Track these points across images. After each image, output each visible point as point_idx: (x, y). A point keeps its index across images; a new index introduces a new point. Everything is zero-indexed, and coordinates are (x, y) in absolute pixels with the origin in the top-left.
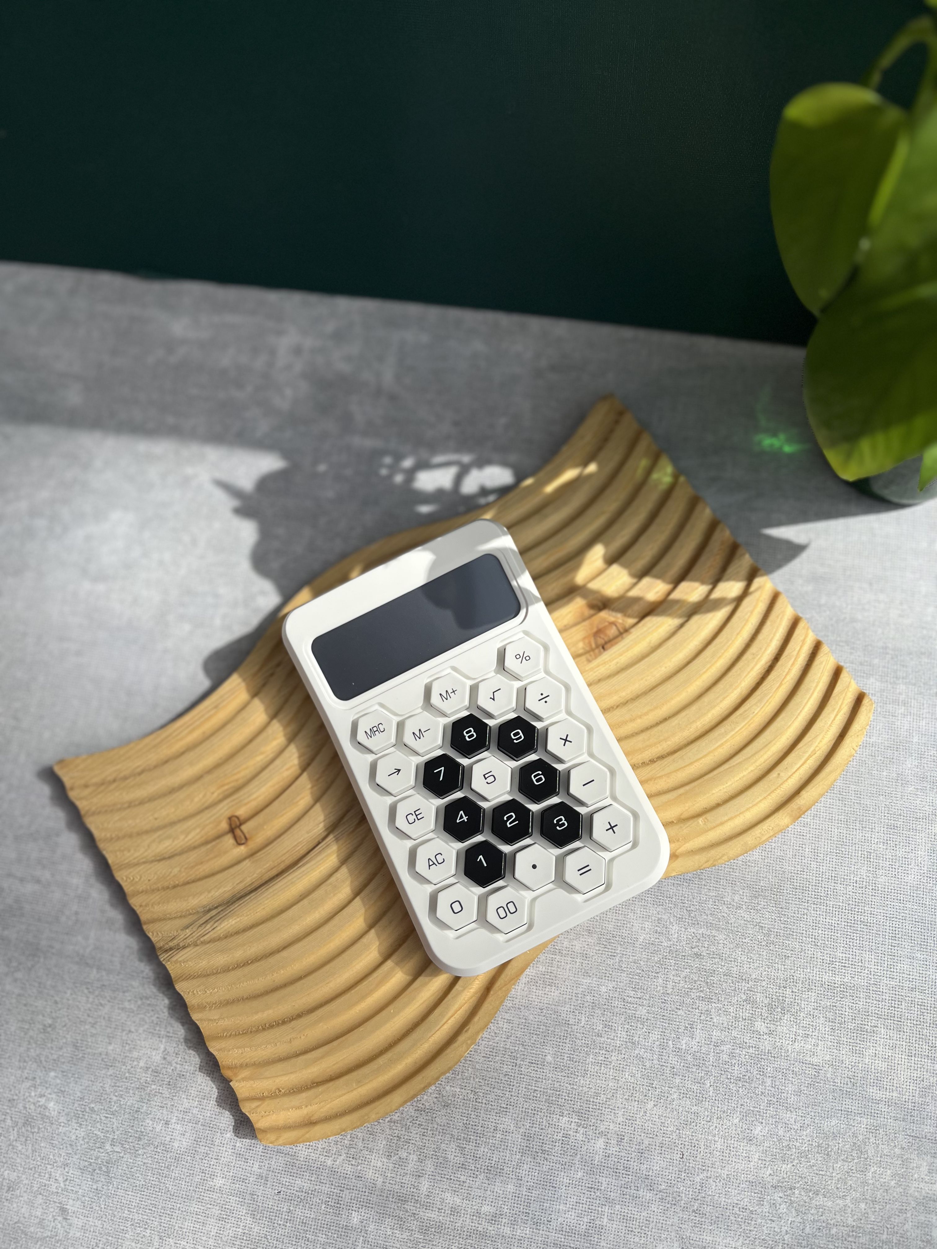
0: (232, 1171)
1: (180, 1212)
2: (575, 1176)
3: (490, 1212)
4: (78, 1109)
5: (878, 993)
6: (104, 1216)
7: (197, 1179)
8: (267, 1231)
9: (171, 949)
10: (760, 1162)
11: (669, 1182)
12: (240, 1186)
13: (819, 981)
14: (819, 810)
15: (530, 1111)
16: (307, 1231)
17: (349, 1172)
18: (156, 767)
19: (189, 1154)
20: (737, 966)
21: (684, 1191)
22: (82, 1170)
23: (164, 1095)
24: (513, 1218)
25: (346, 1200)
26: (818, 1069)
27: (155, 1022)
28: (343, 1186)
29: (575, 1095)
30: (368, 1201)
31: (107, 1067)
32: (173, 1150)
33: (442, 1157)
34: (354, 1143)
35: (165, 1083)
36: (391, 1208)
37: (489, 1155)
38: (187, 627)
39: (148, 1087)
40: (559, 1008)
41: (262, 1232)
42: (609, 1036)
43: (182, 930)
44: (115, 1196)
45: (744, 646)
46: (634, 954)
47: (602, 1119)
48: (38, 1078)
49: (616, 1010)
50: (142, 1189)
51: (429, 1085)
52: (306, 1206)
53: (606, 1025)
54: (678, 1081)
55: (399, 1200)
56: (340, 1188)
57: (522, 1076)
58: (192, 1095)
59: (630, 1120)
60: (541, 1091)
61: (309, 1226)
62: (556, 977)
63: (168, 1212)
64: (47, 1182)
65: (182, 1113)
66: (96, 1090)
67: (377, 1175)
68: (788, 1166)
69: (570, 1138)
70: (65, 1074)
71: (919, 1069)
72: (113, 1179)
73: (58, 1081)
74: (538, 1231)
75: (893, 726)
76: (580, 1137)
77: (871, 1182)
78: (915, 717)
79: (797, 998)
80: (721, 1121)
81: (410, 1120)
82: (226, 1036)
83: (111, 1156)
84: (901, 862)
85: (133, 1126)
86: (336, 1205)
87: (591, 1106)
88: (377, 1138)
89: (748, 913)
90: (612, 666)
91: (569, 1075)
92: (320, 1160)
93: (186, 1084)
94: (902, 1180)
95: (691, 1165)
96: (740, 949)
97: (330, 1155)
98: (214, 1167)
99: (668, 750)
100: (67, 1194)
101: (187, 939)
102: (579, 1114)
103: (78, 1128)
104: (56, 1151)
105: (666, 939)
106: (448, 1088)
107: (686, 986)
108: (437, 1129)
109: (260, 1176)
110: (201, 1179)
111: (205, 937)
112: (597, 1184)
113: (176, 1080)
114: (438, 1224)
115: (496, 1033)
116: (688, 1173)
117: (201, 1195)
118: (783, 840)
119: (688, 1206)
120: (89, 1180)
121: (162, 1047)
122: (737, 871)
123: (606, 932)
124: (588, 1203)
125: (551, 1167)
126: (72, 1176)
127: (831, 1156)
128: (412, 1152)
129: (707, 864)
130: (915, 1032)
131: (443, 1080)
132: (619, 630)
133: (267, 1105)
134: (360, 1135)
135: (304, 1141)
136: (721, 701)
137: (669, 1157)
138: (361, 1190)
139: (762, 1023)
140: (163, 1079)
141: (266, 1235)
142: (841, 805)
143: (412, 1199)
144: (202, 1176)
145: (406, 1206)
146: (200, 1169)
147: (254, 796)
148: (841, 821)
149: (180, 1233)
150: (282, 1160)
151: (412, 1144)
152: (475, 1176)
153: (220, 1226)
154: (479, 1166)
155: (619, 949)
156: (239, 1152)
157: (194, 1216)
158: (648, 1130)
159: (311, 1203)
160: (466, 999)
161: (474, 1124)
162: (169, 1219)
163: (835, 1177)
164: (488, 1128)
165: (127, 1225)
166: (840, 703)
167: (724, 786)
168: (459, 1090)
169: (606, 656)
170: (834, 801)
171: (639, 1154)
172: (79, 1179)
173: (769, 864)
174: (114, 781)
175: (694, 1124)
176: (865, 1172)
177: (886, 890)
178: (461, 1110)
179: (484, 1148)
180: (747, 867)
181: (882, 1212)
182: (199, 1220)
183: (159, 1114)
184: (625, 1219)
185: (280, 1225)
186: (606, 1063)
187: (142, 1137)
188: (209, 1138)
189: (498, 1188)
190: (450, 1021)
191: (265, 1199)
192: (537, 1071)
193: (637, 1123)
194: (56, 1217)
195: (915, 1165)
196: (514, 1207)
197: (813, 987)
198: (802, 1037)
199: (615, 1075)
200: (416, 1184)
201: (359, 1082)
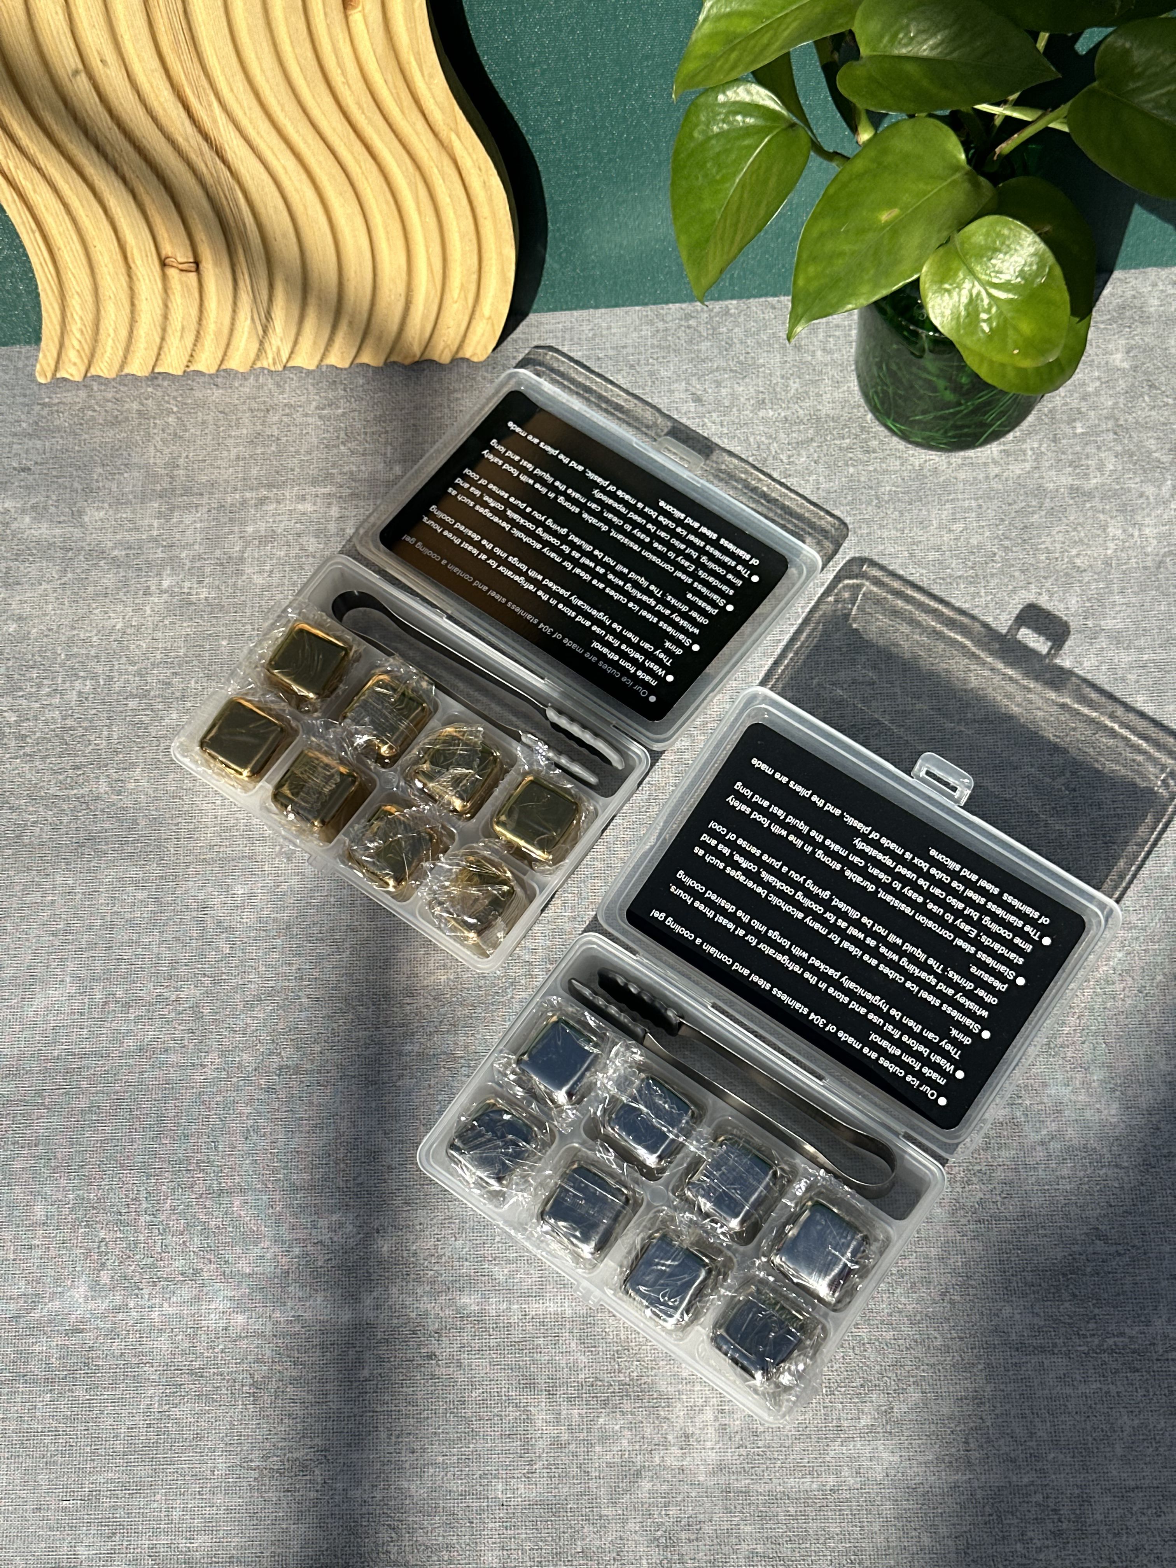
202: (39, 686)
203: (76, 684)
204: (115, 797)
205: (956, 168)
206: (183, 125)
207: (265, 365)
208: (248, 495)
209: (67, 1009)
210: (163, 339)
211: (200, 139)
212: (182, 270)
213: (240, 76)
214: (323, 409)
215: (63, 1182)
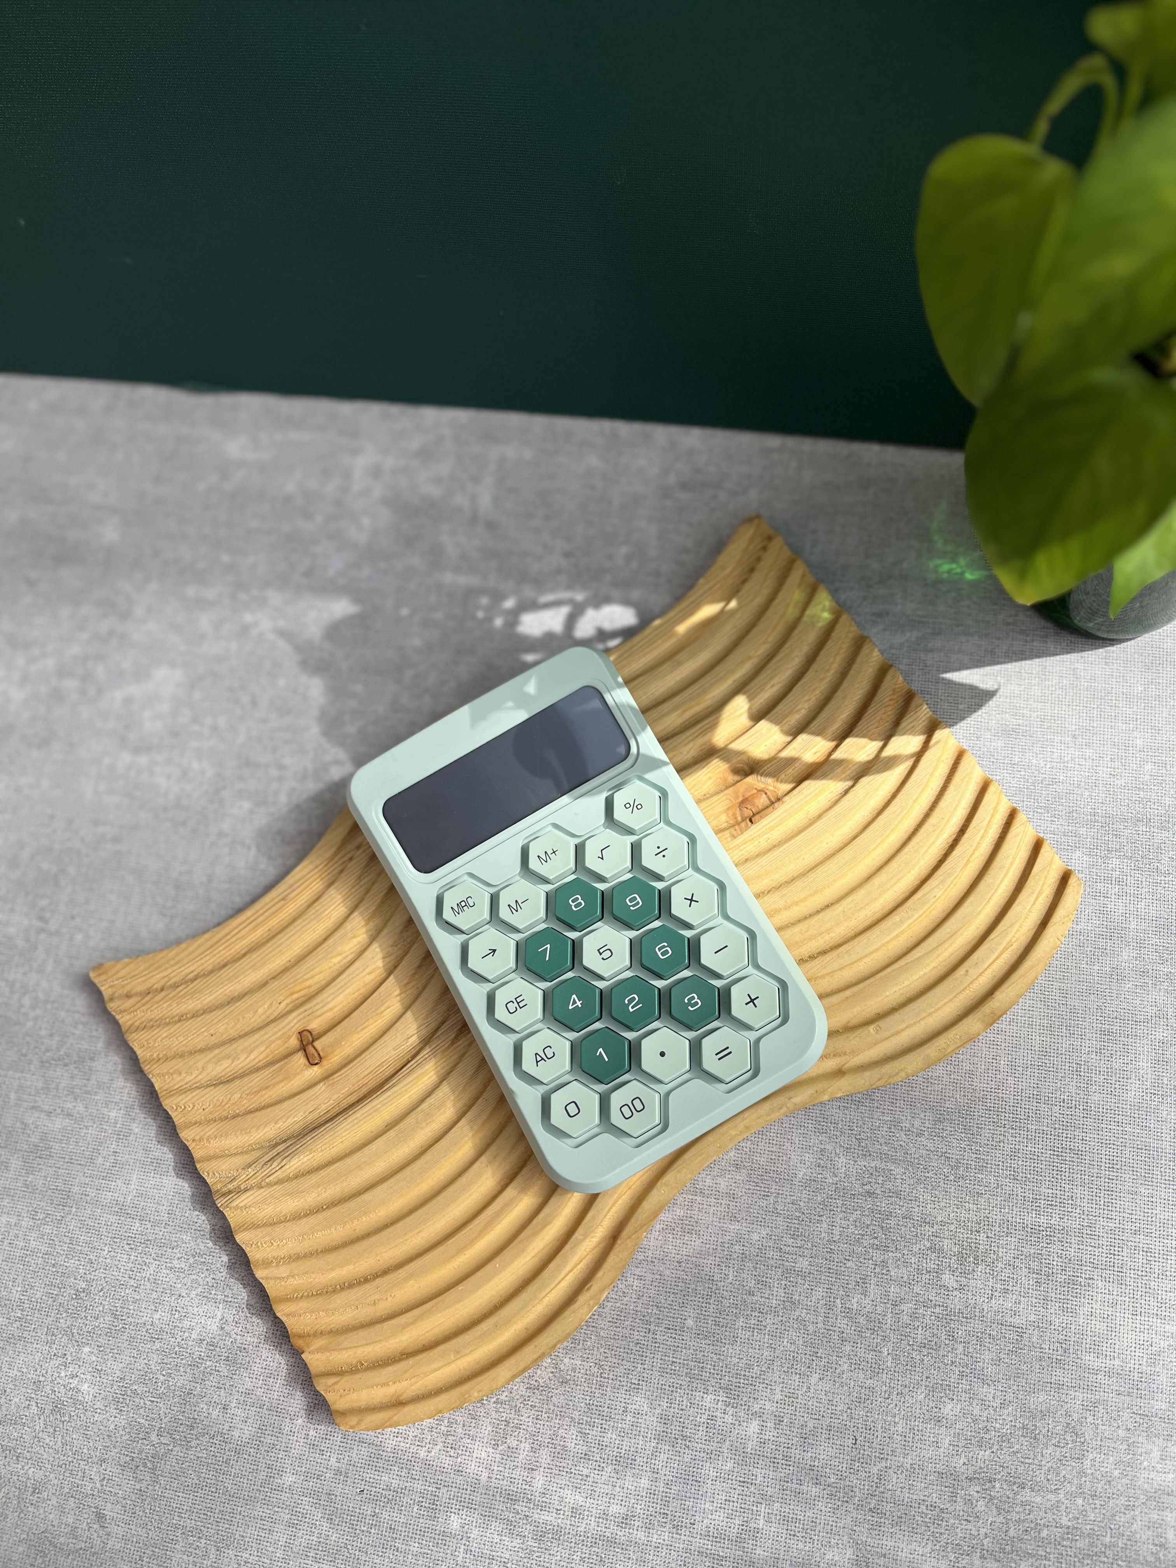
0: (304, 1466)
1: (241, 1517)
2: (724, 1468)
3: (619, 1513)
4: (117, 1391)
5: (1093, 1237)
6: (150, 1524)
7: (262, 1476)
8: (347, 1540)
9: (230, 1192)
10: (951, 1447)
11: (840, 1473)
12: (314, 1485)
13: (1019, 1223)
14: (1016, 1014)
15: (667, 1388)
16: (396, 1538)
17: (446, 1466)
18: (211, 972)
19: (252, 1446)
20: (919, 1206)
21: (858, 1486)
22: (123, 1467)
23: (222, 1374)
24: (648, 1521)
25: (444, 1500)
26: (1020, 1332)
27: (210, 1284)
28: (439, 1482)
29: (722, 1367)
30: (470, 1501)
31: (153, 1340)
32: (232, 1441)
33: (560, 1445)
34: (453, 1429)
35: (223, 1358)
36: (498, 1509)
37: (617, 1442)
38: (247, 805)
39: (202, 1364)
40: (702, 1260)
41: (341, 1540)
42: (763, 1295)
43: (243, 1169)
44: (162, 1498)
45: (922, 816)
46: (792, 1194)
47: (756, 1396)
48: (69, 1354)
49: (771, 1262)
50: (196, 1490)
51: (542, 1357)
52: (394, 1508)
53: (758, 1280)
54: (848, 1348)
55: (508, 1499)
56: (435, 1485)
57: (657, 1345)
58: (256, 1373)
59: (790, 1397)
60: (680, 1363)
61: (399, 1533)
62: (697, 1222)
63: (227, 1517)
64: (80, 1483)
65: (244, 1395)
66: (139, 1368)
67: (480, 1469)
68: (987, 1453)
69: (716, 1421)
70: (102, 1349)
71: (1146, 1331)
72: (160, 1478)
73: (94, 1358)
74: (678, 1536)
75: (1105, 909)
76: (729, 1419)
77: (1089, 1471)
78: (1132, 898)
79: (993, 1244)
80: (903, 1398)
81: (520, 1401)
82: (297, 1297)
83: (158, 1449)
84: (1118, 1075)
85: (184, 1412)
86: (431, 1506)
87: (742, 1381)
88: (481, 1423)
89: (932, 1141)
90: (763, 843)
91: (714, 1343)
92: (411, 1450)
93: (248, 1359)
94: (1128, 1469)
95: (866, 1453)
96: (922, 1186)
97: (424, 1444)
98: (283, 1461)
99: (831, 944)
100: (105, 1496)
101: (250, 1181)
102: (727, 1389)
103: (117, 1415)
104: (91, 1445)
105: (831, 1174)
106: (566, 1360)
107: (856, 1232)
108: (553, 1411)
109: (338, 1472)
110: (267, 1476)
111: (271, 1178)
112: (750, 1477)
113: (236, 1354)
114: (556, 1528)
115: (624, 1292)
116: (862, 1463)
117: (266, 1496)
118: (973, 1051)
119: (864, 1503)
120: (131, 1478)
121: (219, 1314)
122: (917, 1090)
123: (757, 1166)
124: (740, 1501)
125: (694, 1457)
126: (111, 1474)
127: (1039, 1440)
128: (523, 1440)
129: (880, 1082)
130: (1140, 1285)
131: (560, 1350)
132: (770, 799)
133: (345, 1382)
134: (459, 1419)
135: (391, 1426)
136: (895, 884)
137: (838, 1442)
138: (461, 1487)
139: (951, 1276)
140: (220, 1354)
141: (346, 1544)
142: (1043, 1007)
143: (524, 1497)
144: (268, 1472)
145: (516, 1506)
146: (266, 1463)
147: (330, 1006)
148: (1043, 1026)
149: (242, 1543)
150: (364, 1450)
151: (524, 1429)
152: (600, 1469)
153: (290, 1533)
154: (606, 1457)
155: (774, 1187)
156: (312, 1442)
157: (259, 1521)
158: (812, 1409)
159: (401, 1503)
160: (588, 1250)
161: (599, 1404)
162: (228, 1526)
163: (1045, 1466)
164: (616, 1409)
165: (177, 1534)
166: (1041, 883)
167: (901, 987)
168: (580, 1363)
169: (754, 829)
170: (1034, 1002)
171: (801, 1439)
172: (118, 1477)
173: (956, 1081)
174: (162, 989)
175: (869, 1402)
176: (1082, 1459)
177: (1101, 1110)
178: (582, 1388)
179: (612, 1433)
180: (929, 1084)
181: (1104, 1509)
182: (265, 1527)
183: (215, 1397)
184: (786, 1520)
185: (363, 1531)
186: (759, 1327)
187: (195, 1425)
188: (276, 1425)
189: (629, 1482)
190: (568, 1277)
191: (345, 1500)
192: (675, 1338)
193: (799, 1401)
194: (90, 1525)
195: (1144, 1450)
196: (649, 1506)
197: (1013, 1231)
198: (1000, 1292)
199: (771, 1342)
200: (528, 1480)
201: (458, 1352)
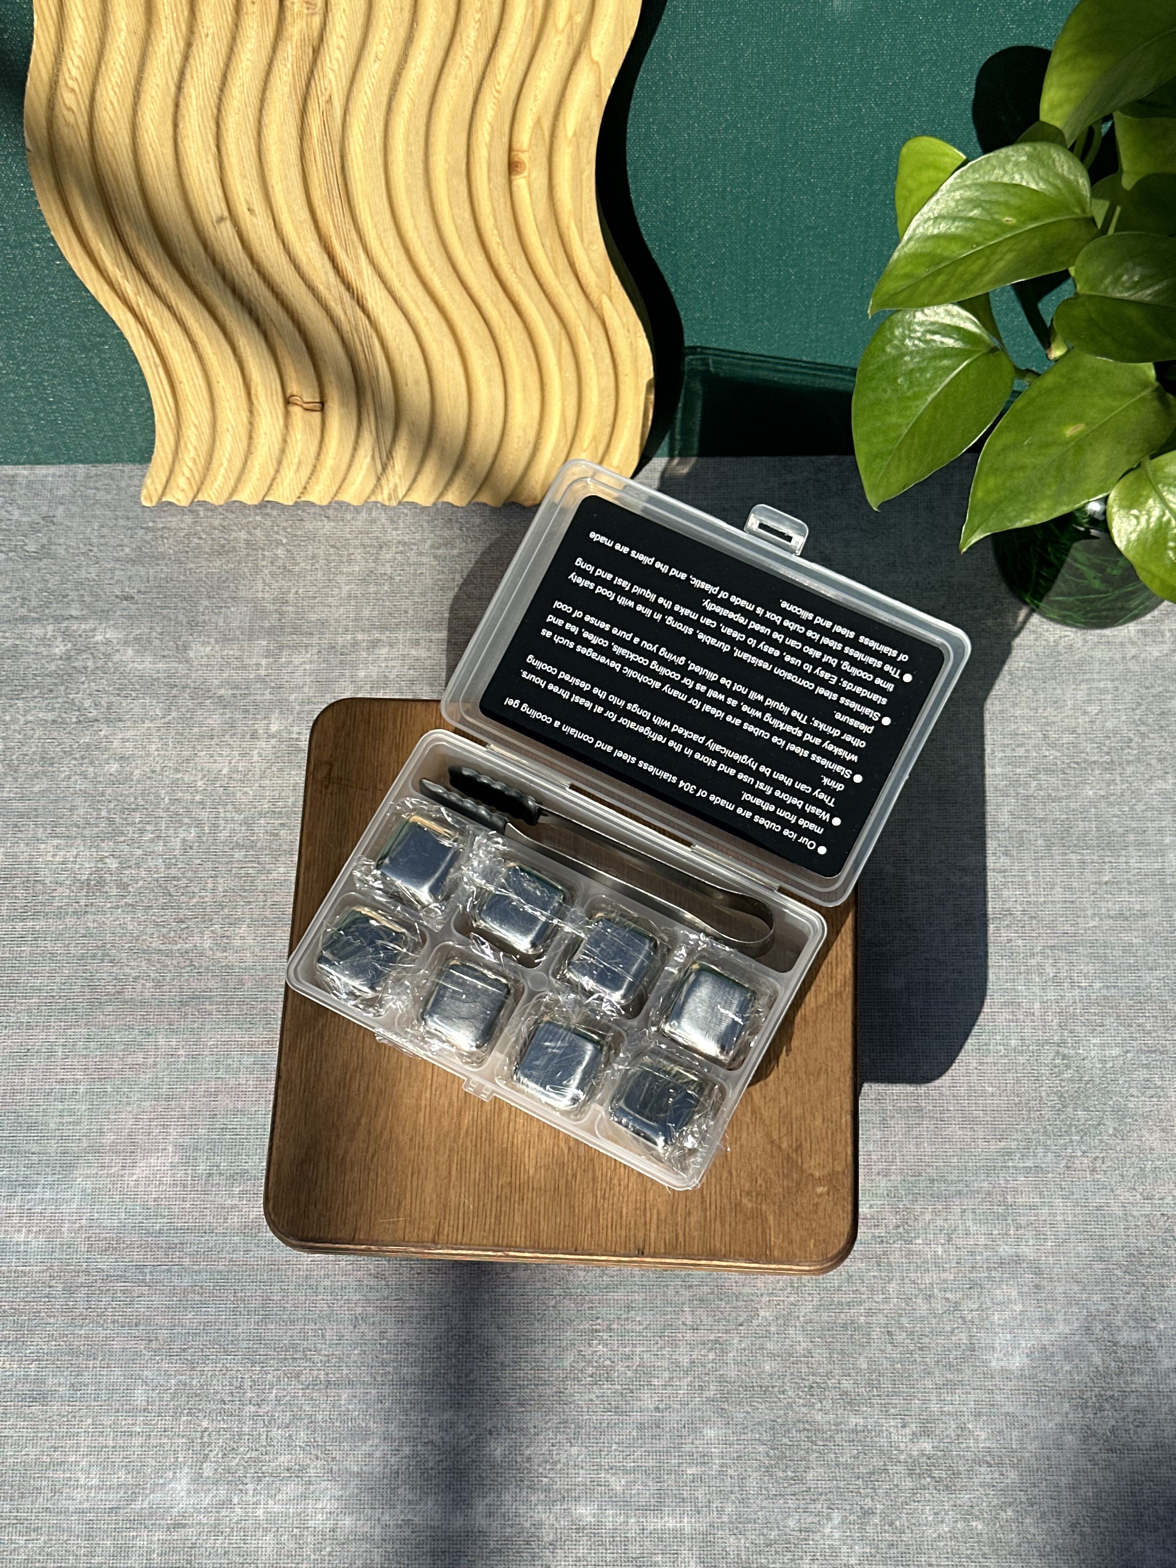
202: (142, 831)
203: (180, 830)
204: (219, 954)
205: (1145, 385)
206: (326, 273)
207: (380, 499)
208: (360, 636)
209: (168, 1180)
210: (277, 471)
211: (342, 288)
212: (306, 409)
213: (391, 234)
214: (438, 548)
215: (165, 1365)
